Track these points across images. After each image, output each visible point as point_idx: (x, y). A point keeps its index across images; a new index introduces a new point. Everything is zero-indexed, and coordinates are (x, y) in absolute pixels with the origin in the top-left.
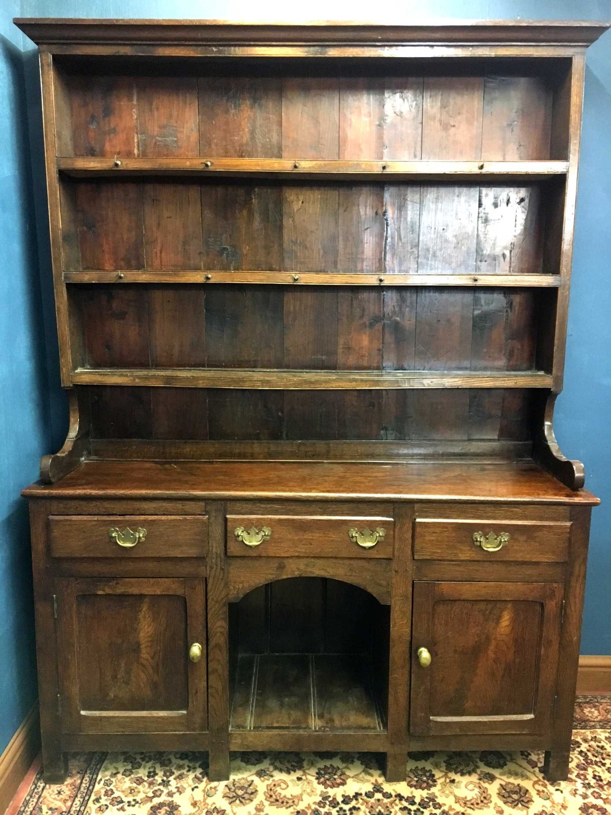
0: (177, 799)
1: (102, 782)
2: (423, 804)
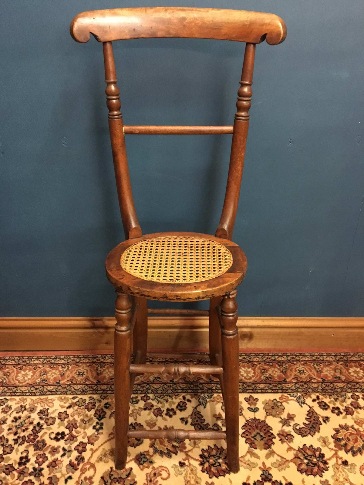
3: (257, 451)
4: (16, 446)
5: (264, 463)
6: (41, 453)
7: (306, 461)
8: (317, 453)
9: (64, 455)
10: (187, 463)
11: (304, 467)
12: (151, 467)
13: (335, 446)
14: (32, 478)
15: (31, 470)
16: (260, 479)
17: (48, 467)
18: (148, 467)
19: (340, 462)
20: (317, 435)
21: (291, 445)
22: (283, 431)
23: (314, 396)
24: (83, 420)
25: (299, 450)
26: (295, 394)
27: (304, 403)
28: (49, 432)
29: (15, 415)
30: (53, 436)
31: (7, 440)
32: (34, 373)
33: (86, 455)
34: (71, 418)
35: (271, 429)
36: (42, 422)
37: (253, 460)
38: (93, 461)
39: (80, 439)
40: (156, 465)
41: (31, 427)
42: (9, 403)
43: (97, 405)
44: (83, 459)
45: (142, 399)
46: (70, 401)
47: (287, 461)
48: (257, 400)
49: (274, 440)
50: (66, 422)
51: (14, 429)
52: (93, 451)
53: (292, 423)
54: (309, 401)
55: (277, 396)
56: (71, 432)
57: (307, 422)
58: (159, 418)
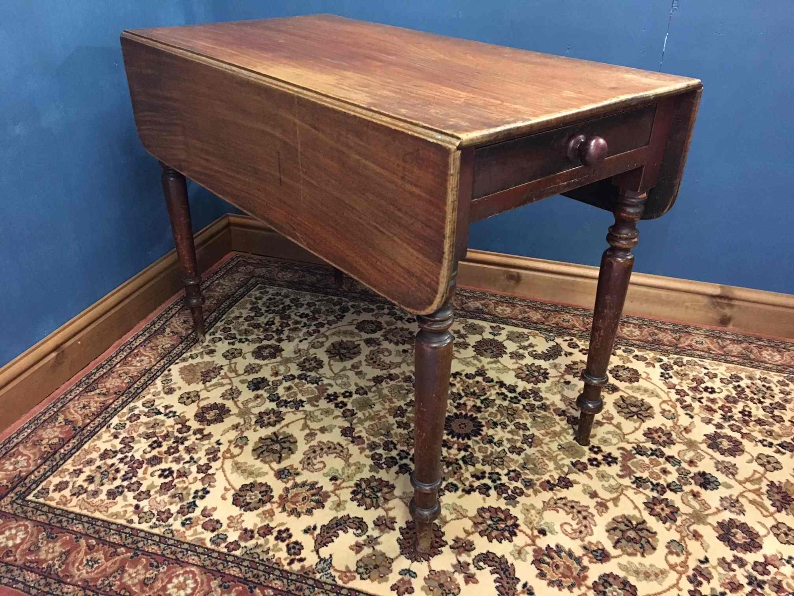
0: (283, 345)
1: (224, 322)
2: (524, 394)
3: (482, 358)
4: (266, 314)
5: (483, 366)
6: (285, 321)
7: (527, 373)
8: (542, 371)
9: (303, 327)
10: (410, 351)
11: (523, 375)
12: (377, 347)
13: (565, 371)
14: (274, 334)
15: (275, 329)
16: (474, 373)
17: (289, 330)
18: (374, 347)
19: (562, 381)
20: (551, 361)
21: (519, 361)
22: (518, 352)
23: (568, 338)
24: (327, 310)
25: (525, 365)
26: (547, 333)
27: (553, 340)
28: (296, 311)
29: (270, 296)
30: (298, 314)
31: (261, 310)
32: (293, 275)
33: (322, 330)
34: (317, 307)
35: (506, 348)
36: (291, 304)
37: (476, 362)
38: (327, 334)
39: (320, 320)
40: (381, 347)
41: (281, 306)
42: (267, 290)
43: (343, 304)
44: (319, 331)
45: (388, 308)
46: (320, 298)
47: (509, 369)
48: (503, 329)
49: (504, 355)
50: (312, 308)
51: (268, 304)
52: (329, 329)
53: (530, 349)
54: (559, 340)
55: (526, 331)
56: (314, 315)
57: (546, 352)
58: (399, 322)
